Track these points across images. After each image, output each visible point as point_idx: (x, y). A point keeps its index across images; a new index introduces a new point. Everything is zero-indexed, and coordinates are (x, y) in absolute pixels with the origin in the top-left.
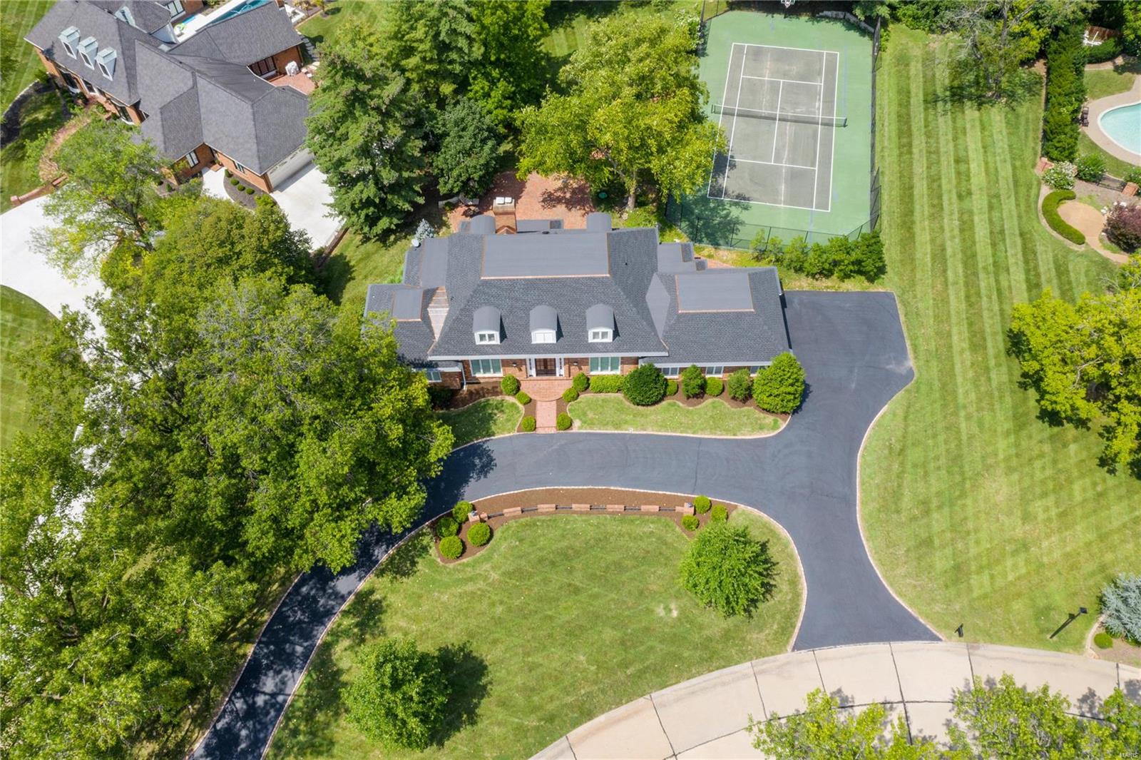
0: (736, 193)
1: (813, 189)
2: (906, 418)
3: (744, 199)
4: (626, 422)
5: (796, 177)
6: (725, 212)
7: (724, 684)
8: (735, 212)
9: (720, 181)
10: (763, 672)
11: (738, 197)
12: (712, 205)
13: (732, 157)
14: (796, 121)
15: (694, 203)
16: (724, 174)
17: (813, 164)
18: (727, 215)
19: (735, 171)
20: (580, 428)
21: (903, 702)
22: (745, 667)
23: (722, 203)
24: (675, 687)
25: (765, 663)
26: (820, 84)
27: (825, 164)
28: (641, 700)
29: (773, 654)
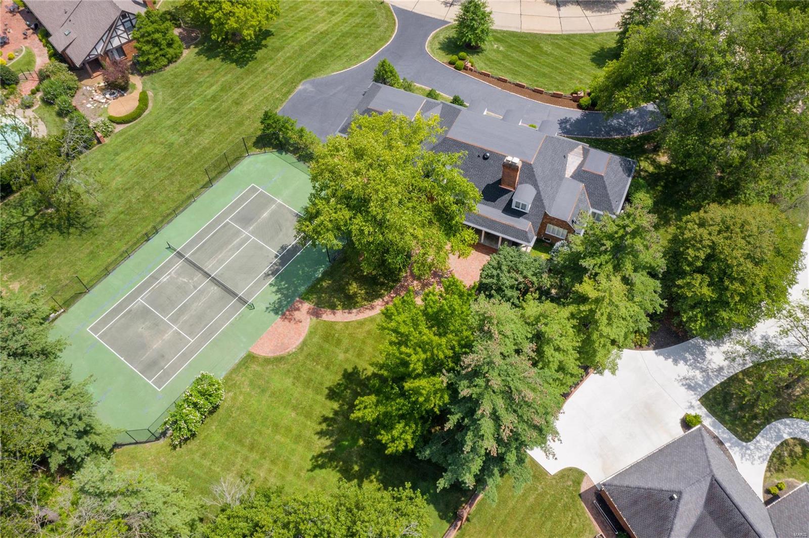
1: (246, 205)
5: (247, 219)
13: (277, 257)
17: (227, 224)
19: (286, 244)
26: (140, 302)
27: (217, 221)
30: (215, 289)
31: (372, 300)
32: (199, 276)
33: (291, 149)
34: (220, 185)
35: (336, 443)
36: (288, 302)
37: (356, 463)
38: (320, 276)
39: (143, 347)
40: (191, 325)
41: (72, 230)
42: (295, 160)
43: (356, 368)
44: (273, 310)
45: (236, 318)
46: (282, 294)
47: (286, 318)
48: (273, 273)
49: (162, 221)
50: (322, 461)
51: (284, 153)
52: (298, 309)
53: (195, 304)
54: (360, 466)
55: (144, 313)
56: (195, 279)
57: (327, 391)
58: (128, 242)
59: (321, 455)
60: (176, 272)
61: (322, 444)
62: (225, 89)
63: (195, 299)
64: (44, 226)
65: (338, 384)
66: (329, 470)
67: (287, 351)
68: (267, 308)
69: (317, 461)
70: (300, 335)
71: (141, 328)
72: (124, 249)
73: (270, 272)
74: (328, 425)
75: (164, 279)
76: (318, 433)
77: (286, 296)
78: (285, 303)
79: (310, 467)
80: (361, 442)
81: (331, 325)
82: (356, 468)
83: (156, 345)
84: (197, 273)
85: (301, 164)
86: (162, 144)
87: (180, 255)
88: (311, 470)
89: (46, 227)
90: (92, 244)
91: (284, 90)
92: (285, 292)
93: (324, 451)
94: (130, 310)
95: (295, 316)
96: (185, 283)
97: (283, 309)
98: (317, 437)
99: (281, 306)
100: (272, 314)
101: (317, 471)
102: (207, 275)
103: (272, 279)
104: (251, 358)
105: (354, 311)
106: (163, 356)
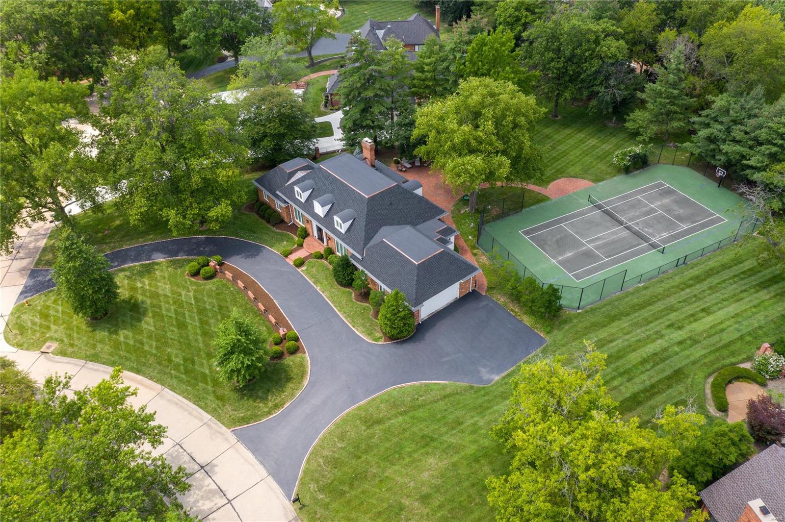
2: (445, 397)
4: (321, 283)
5: (587, 255)
7: (190, 414)
10: (209, 426)
14: (634, 233)
17: (608, 257)
20: (302, 271)
21: (229, 501)
22: (207, 417)
24: (176, 395)
25: (216, 424)
26: (685, 227)
27: (616, 261)
28: (160, 386)
29: (223, 424)
30: (621, 219)
40: (639, 205)
55: (681, 219)
60: (656, 236)
63: (637, 217)
71: (681, 212)
75: (666, 234)
84: (636, 231)
87: (653, 246)
94: (694, 222)
96: (646, 228)
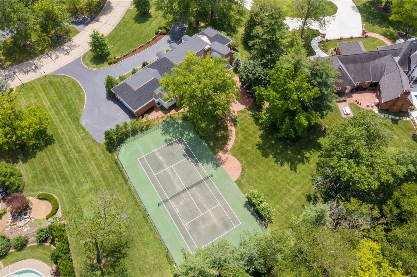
0: (174, 144)
1: (150, 165)
3: (169, 144)
5: (159, 167)
6: (171, 135)
8: (168, 137)
9: (184, 146)
11: (172, 144)
12: (178, 135)
13: (188, 159)
14: (179, 194)
15: (184, 131)
16: (185, 150)
17: (157, 176)
18: (169, 134)
19: (182, 154)
23: (176, 137)
26: (186, 225)
27: (153, 179)
30: (194, 189)
31: (228, 130)
32: (183, 195)
33: (125, 137)
34: (130, 174)
35: (288, 161)
36: (215, 160)
37: (297, 156)
38: (207, 145)
39: (214, 227)
40: (211, 203)
41: (123, 251)
42: (133, 138)
43: (257, 145)
44: (217, 167)
45: (215, 183)
46: (210, 162)
47: (223, 163)
48: (197, 162)
49: (139, 206)
50: (293, 168)
51: (126, 141)
52: (221, 157)
53: (199, 199)
54: (299, 155)
55: (194, 224)
56: (184, 196)
57: (264, 158)
58: (144, 225)
59: (291, 167)
60: (176, 205)
61: (286, 166)
62: (66, 154)
63: (196, 199)
64: (113, 267)
65: (262, 153)
66: (298, 166)
67: (240, 167)
68: (215, 169)
69: (293, 169)
70: (234, 160)
71: (202, 227)
72: (147, 228)
73: (196, 164)
74: (279, 161)
75: (177, 211)
76: (281, 166)
77: (212, 160)
78: (215, 162)
79: (295, 173)
80: (290, 152)
81: (233, 147)
82: (299, 157)
83: (215, 221)
84: (181, 195)
85: (137, 136)
86: (87, 192)
87: (166, 201)
88: (296, 172)
89: (114, 265)
90: (137, 243)
91: (81, 131)
92: (209, 160)
93: (289, 165)
94: (190, 231)
95: (224, 159)
96: (185, 201)
97: (218, 163)
98: (283, 166)
99: (216, 164)
100: (218, 168)
101: (297, 170)
102: (184, 191)
103: (200, 164)
104: (238, 182)
105: (230, 137)
106: (223, 219)
